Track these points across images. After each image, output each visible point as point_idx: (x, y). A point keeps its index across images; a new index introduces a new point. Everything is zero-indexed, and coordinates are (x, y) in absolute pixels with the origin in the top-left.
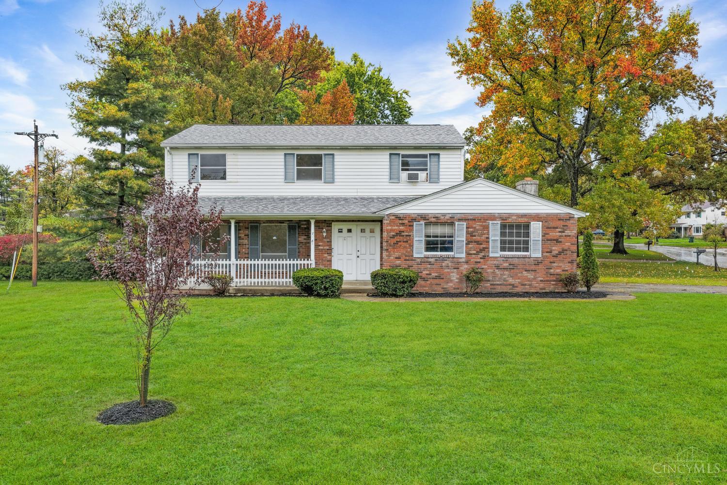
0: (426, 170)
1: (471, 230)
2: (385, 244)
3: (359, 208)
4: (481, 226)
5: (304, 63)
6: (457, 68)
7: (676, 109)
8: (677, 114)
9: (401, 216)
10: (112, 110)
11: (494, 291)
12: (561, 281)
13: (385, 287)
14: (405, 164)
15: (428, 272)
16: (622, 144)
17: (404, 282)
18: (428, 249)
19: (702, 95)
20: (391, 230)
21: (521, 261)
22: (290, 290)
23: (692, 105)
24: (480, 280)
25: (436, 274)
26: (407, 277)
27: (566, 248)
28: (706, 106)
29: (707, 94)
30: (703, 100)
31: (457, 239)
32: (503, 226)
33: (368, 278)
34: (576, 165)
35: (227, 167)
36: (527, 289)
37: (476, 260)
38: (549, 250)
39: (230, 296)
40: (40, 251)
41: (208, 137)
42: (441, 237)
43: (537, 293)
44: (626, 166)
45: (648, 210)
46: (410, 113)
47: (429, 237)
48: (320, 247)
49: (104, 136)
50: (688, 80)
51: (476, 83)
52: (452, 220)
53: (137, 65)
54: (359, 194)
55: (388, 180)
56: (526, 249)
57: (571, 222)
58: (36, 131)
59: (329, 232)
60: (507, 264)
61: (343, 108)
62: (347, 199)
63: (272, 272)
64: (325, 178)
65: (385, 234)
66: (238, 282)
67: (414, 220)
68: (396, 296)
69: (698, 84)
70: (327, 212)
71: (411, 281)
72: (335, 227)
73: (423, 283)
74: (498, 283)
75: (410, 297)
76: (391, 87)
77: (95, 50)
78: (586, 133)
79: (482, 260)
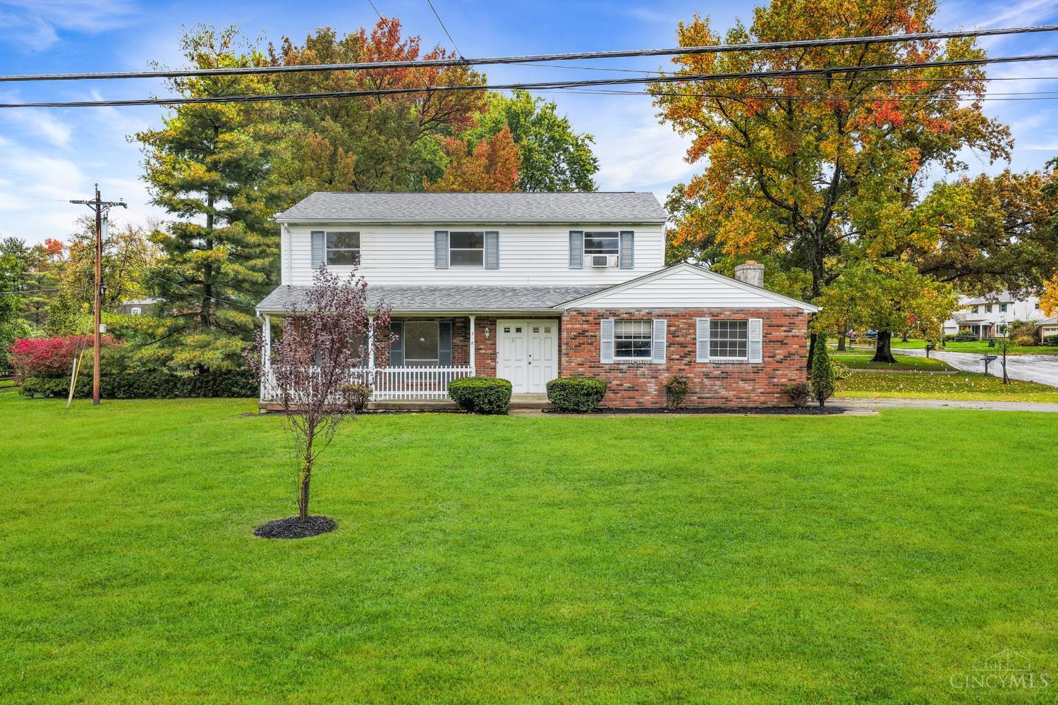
0: (617, 252)
1: (674, 328)
2: (564, 347)
3: (531, 302)
4: (686, 323)
5: (451, 101)
6: (658, 110)
7: (958, 164)
8: (960, 171)
9: (585, 311)
10: (198, 170)
11: (701, 406)
12: (786, 393)
13: (565, 400)
14: (589, 244)
15: (618, 382)
16: (878, 215)
17: (588, 395)
18: (619, 353)
19: (995, 145)
20: (572, 330)
21: (737, 368)
22: (445, 405)
23: (982, 158)
24: (684, 392)
25: (629, 385)
26: (593, 388)
27: (793, 351)
28: (1000, 160)
29: (1003, 143)
30: (996, 151)
31: (655, 340)
32: (714, 324)
33: (544, 390)
34: (820, 242)
35: (361, 249)
36: (744, 403)
37: (679, 367)
38: (771, 354)
39: (368, 413)
40: (103, 357)
41: (334, 210)
42: (635, 337)
43: (756, 408)
44: (884, 244)
45: (914, 303)
46: (595, 168)
47: (621, 337)
48: (481, 351)
49: (188, 205)
50: (974, 125)
51: (685, 130)
52: (649, 316)
53: (230, 111)
54: (531, 283)
55: (567, 266)
56: (743, 353)
57: (800, 318)
58: (98, 200)
59: (493, 331)
60: (719, 372)
61: (504, 164)
62: (515, 290)
63: (421, 383)
64: (487, 264)
65: (564, 335)
66: (378, 396)
67: (601, 316)
68: (578, 412)
69: (990, 129)
70: (491, 306)
71: (597, 393)
72: (501, 326)
73: (611, 395)
74: (707, 395)
75: (597, 412)
76: (569, 130)
77: (174, 90)
78: (834, 199)
79: (686, 367)
